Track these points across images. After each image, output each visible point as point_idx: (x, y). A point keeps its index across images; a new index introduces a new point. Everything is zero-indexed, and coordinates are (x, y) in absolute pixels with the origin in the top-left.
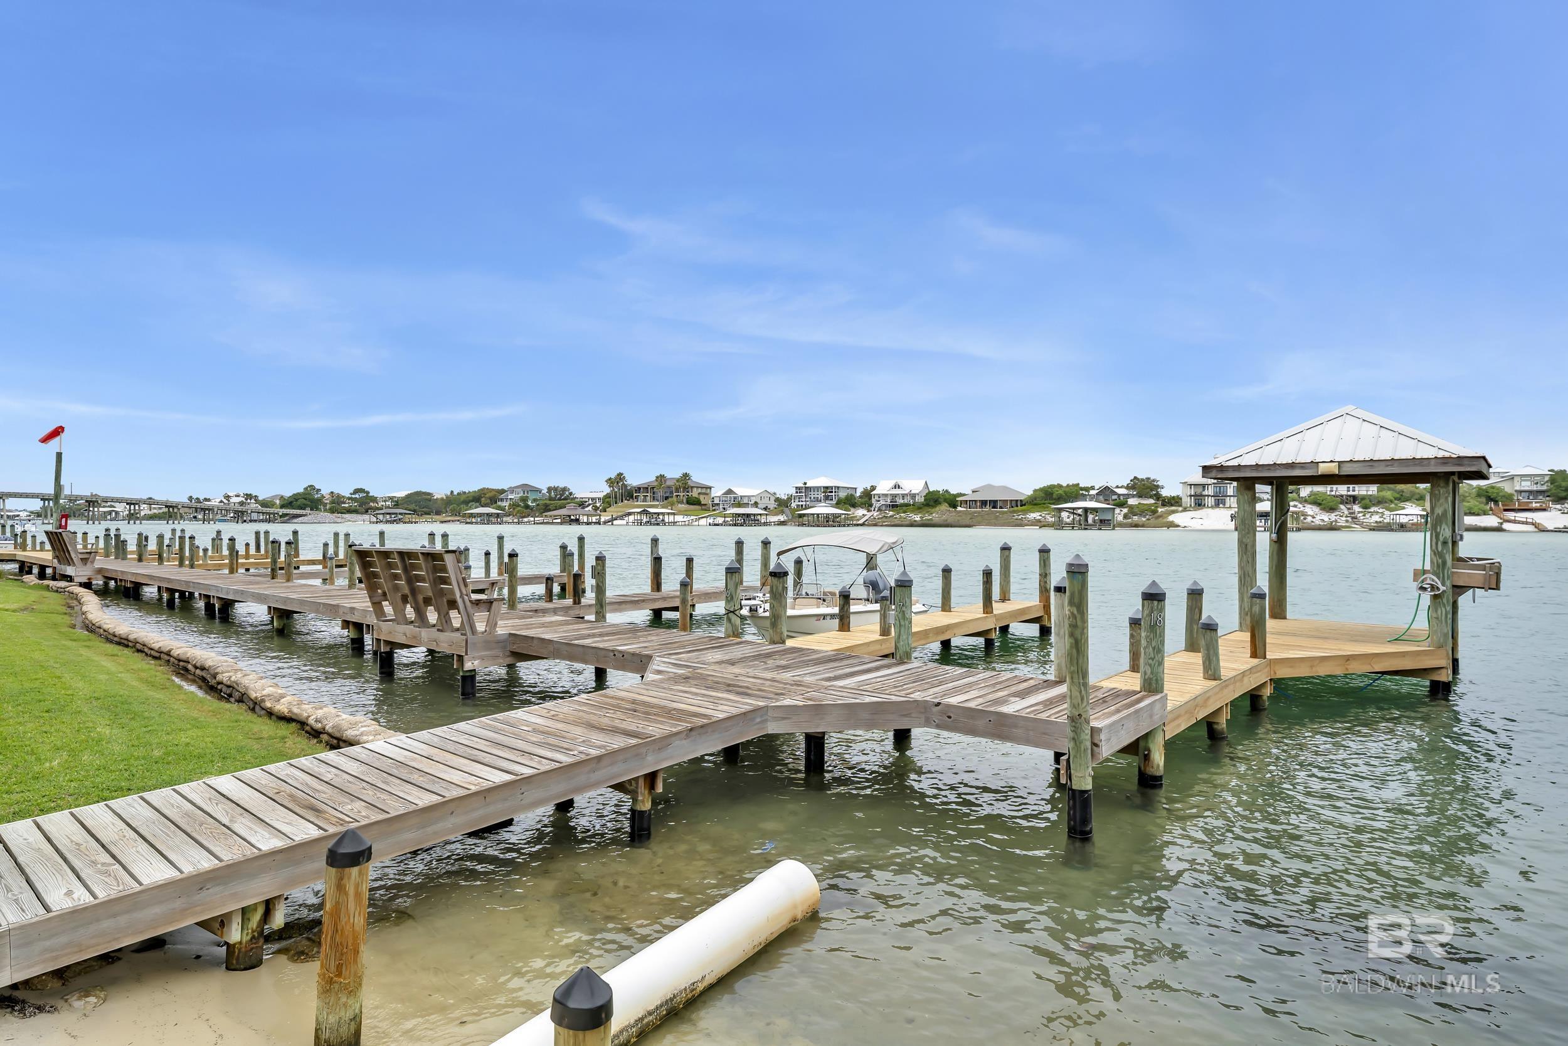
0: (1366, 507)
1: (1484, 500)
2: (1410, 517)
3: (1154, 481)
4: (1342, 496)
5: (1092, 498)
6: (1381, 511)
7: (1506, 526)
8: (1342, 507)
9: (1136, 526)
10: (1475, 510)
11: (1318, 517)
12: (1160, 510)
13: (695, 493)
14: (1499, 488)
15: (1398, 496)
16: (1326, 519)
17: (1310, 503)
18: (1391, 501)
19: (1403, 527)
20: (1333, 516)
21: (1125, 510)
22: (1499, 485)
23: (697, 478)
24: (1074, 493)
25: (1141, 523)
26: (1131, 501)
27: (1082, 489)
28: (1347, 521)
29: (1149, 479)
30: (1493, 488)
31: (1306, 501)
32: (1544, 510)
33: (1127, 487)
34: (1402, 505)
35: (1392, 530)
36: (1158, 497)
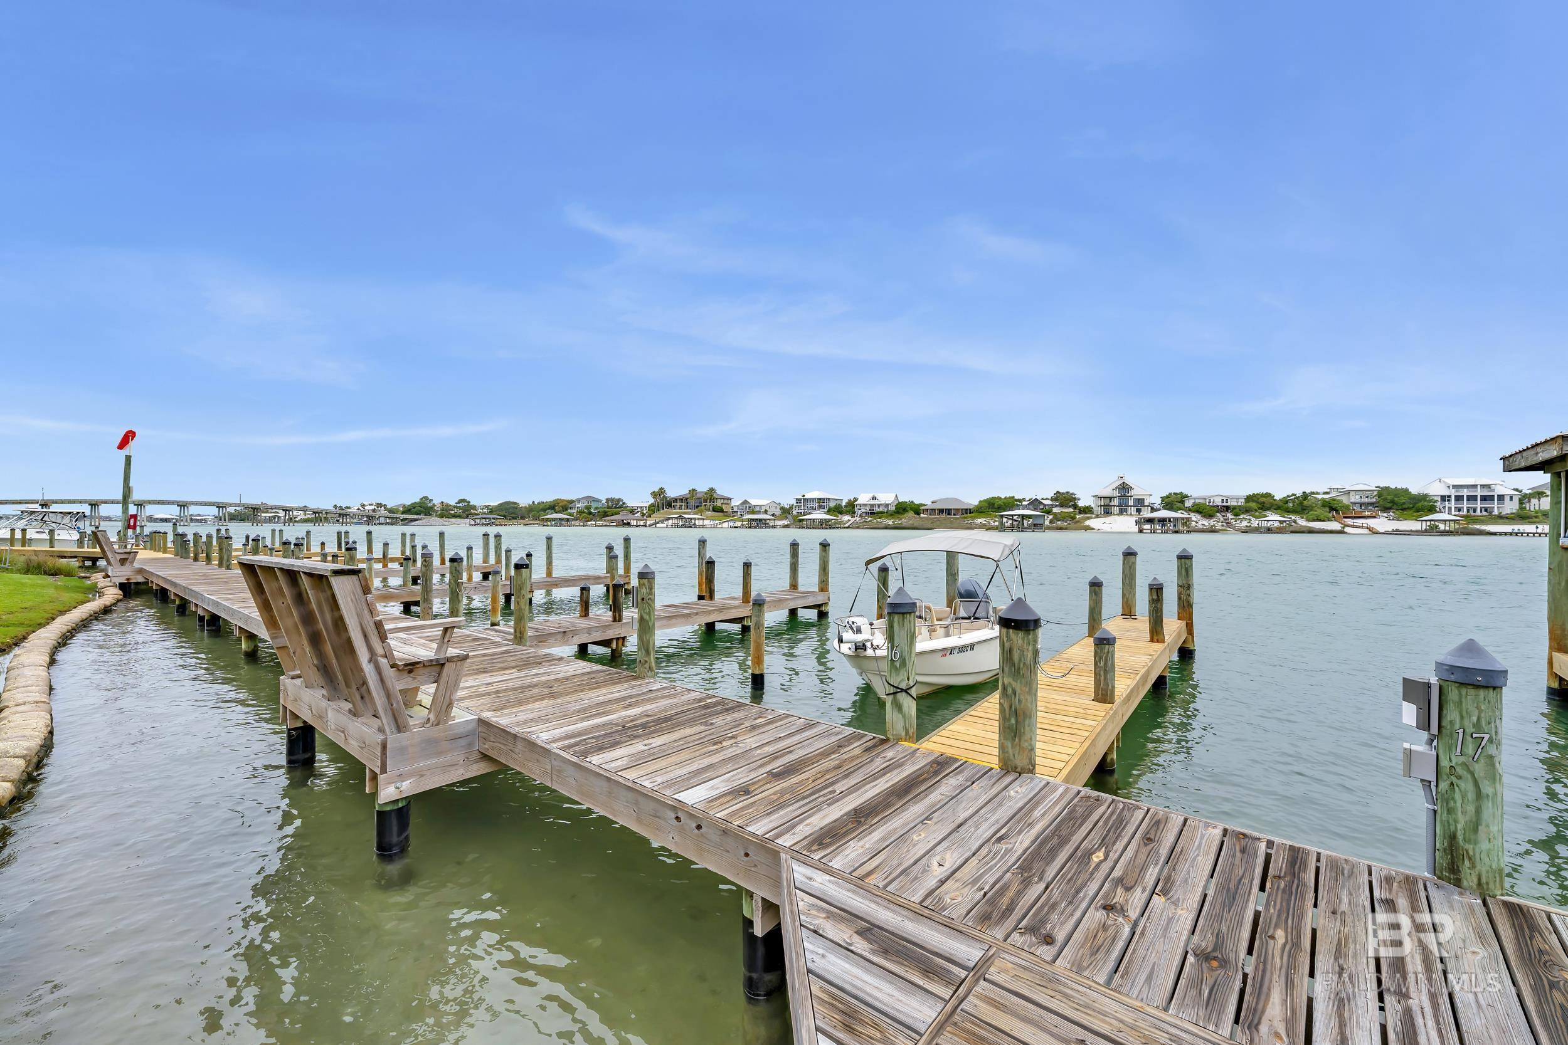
0: (1236, 515)
1: (1327, 509)
2: (1271, 523)
3: (1072, 494)
4: (1218, 506)
5: (1025, 507)
6: (1248, 517)
7: (1347, 529)
8: (1218, 514)
9: (1061, 529)
10: (1322, 517)
11: (1200, 523)
12: (1078, 517)
13: (719, 503)
14: (1338, 501)
15: (1260, 506)
16: (1206, 524)
17: (1193, 512)
18: (1256, 510)
19: (1269, 530)
20: (1212, 522)
21: (1051, 517)
22: (1338, 498)
23: (721, 491)
24: (1011, 503)
25: (1064, 527)
26: (1055, 510)
27: (1017, 500)
28: (1223, 526)
29: (1068, 492)
30: (1334, 500)
31: (1190, 510)
32: (1374, 517)
33: (1052, 499)
34: (1264, 513)
35: (1261, 533)
36: (1075, 506)
